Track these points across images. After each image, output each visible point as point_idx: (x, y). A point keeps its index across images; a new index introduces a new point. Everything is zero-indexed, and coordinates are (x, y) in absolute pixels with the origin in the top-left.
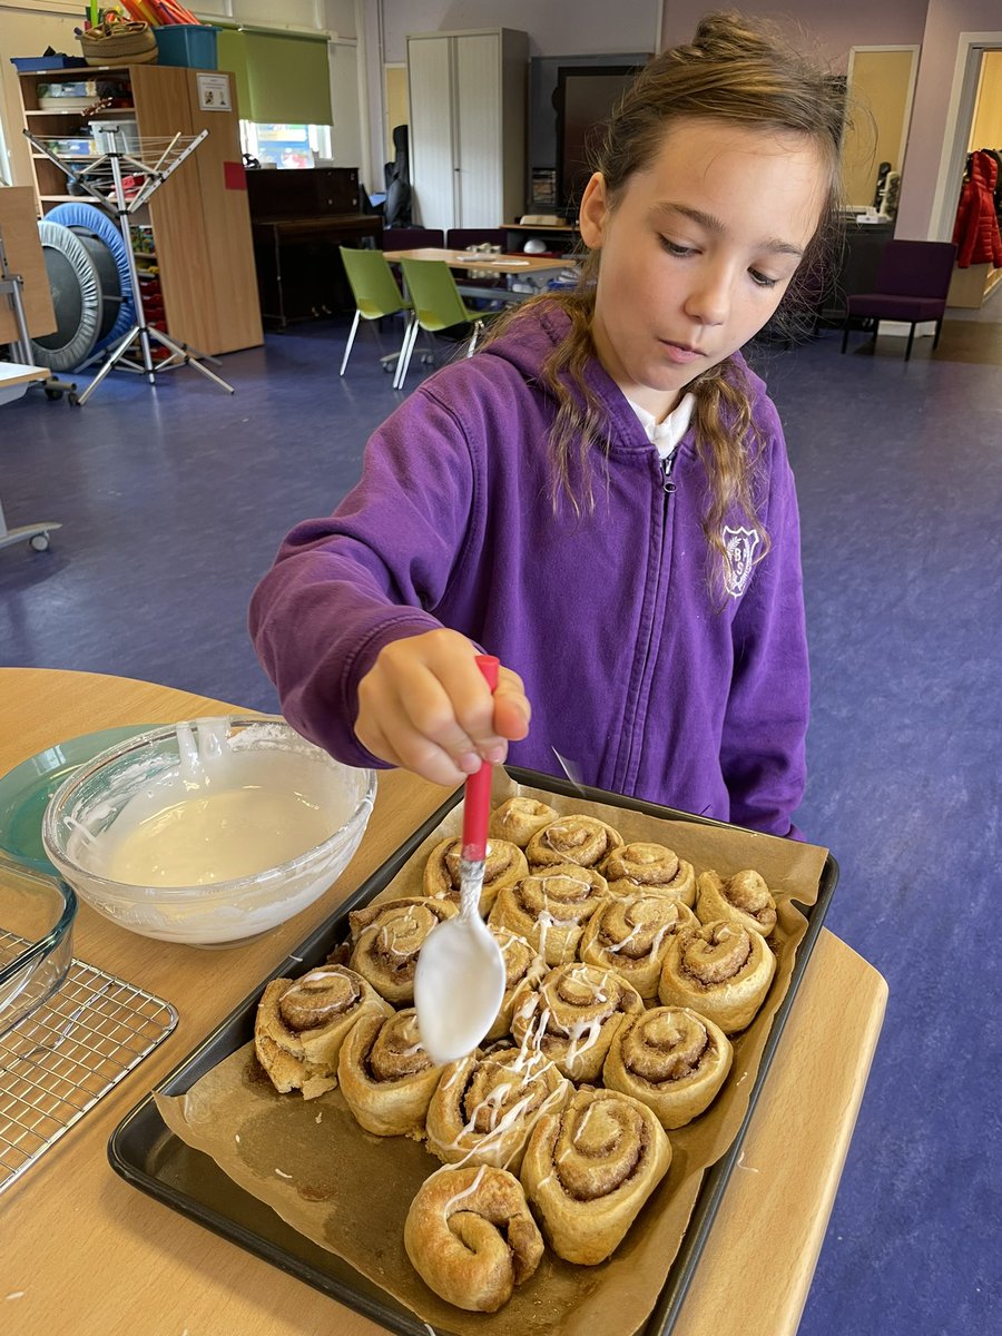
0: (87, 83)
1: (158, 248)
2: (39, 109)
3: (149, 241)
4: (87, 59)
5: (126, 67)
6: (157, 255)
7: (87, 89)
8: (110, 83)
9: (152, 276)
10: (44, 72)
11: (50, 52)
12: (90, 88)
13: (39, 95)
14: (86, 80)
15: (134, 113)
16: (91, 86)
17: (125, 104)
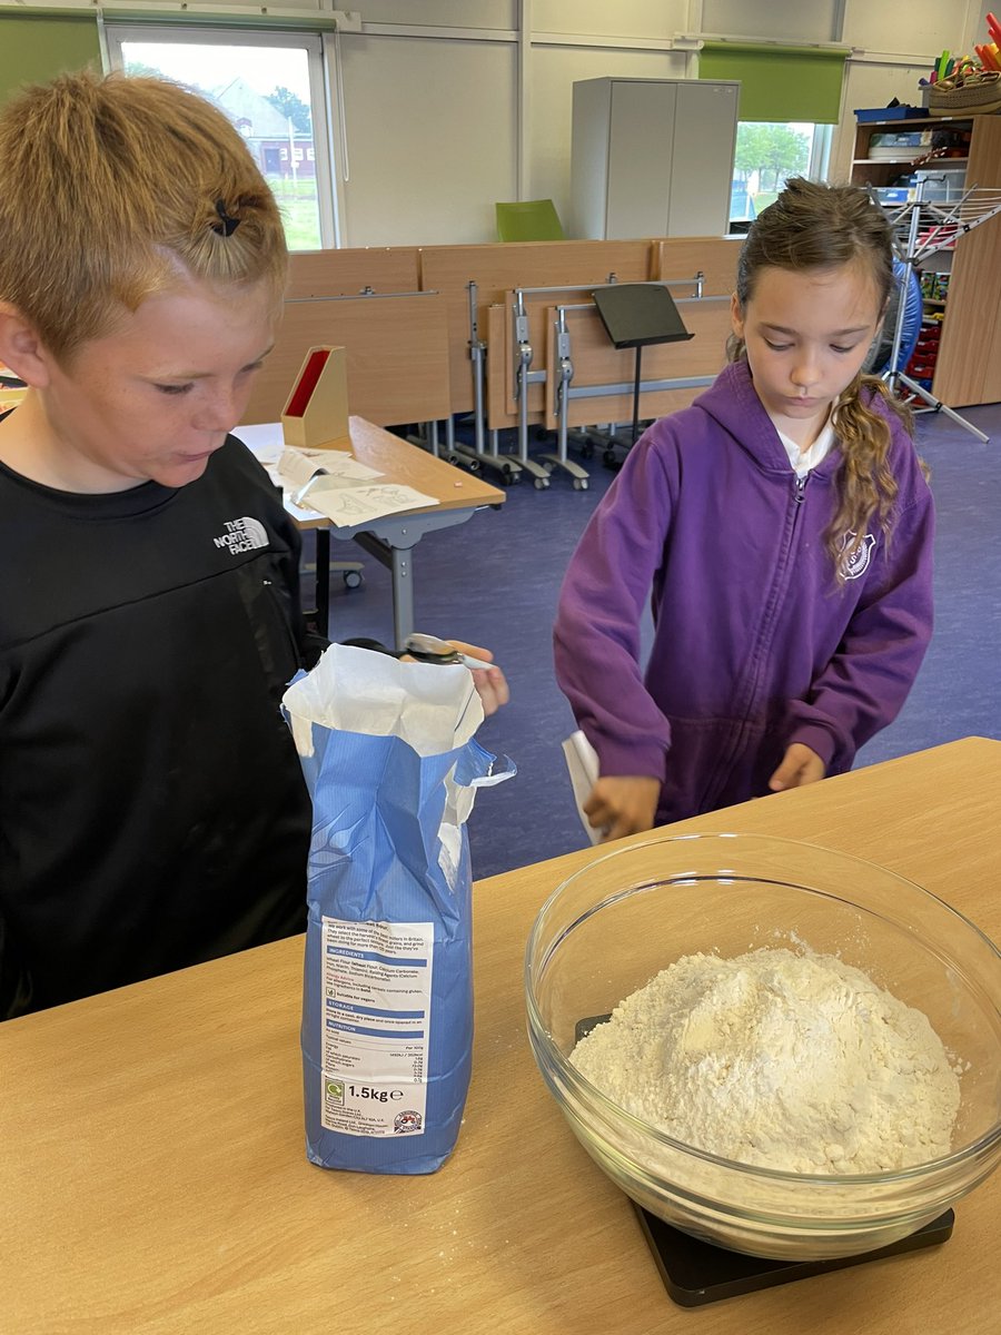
0: (923, 133)
1: (949, 297)
2: (867, 158)
3: (942, 287)
4: (930, 110)
5: (970, 117)
6: (949, 303)
7: (922, 139)
8: (946, 133)
9: (936, 322)
10: (884, 123)
11: (895, 103)
12: (926, 138)
13: (871, 145)
14: (922, 131)
15: (966, 162)
16: (927, 136)
17: (956, 153)
